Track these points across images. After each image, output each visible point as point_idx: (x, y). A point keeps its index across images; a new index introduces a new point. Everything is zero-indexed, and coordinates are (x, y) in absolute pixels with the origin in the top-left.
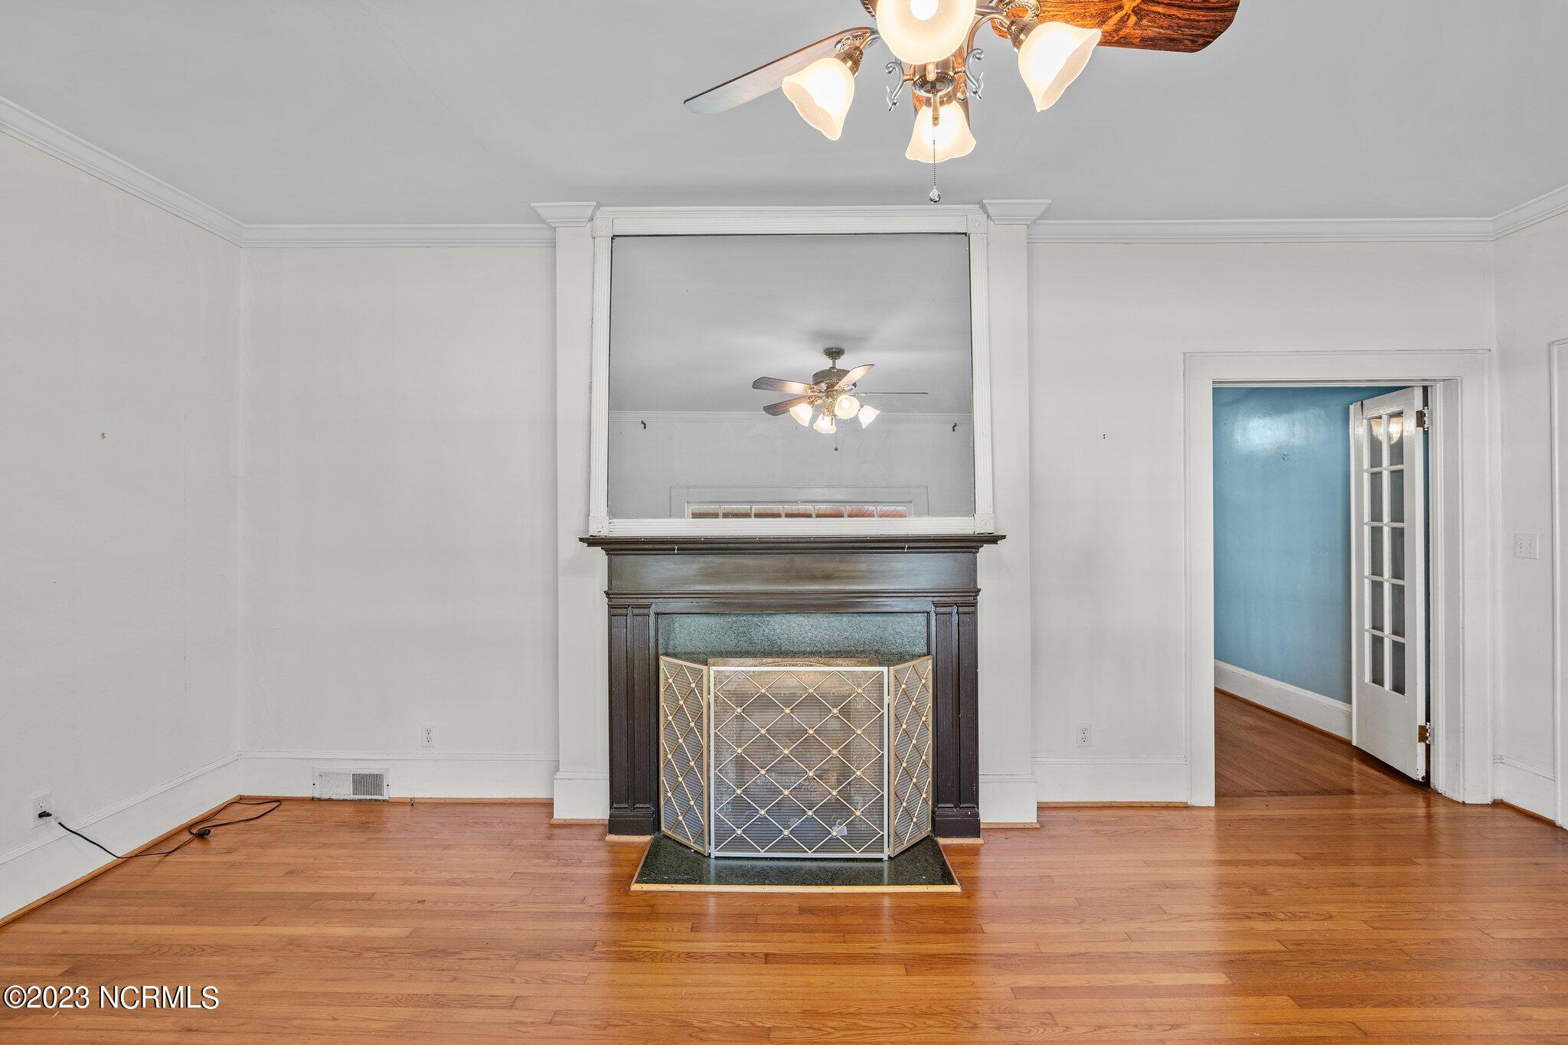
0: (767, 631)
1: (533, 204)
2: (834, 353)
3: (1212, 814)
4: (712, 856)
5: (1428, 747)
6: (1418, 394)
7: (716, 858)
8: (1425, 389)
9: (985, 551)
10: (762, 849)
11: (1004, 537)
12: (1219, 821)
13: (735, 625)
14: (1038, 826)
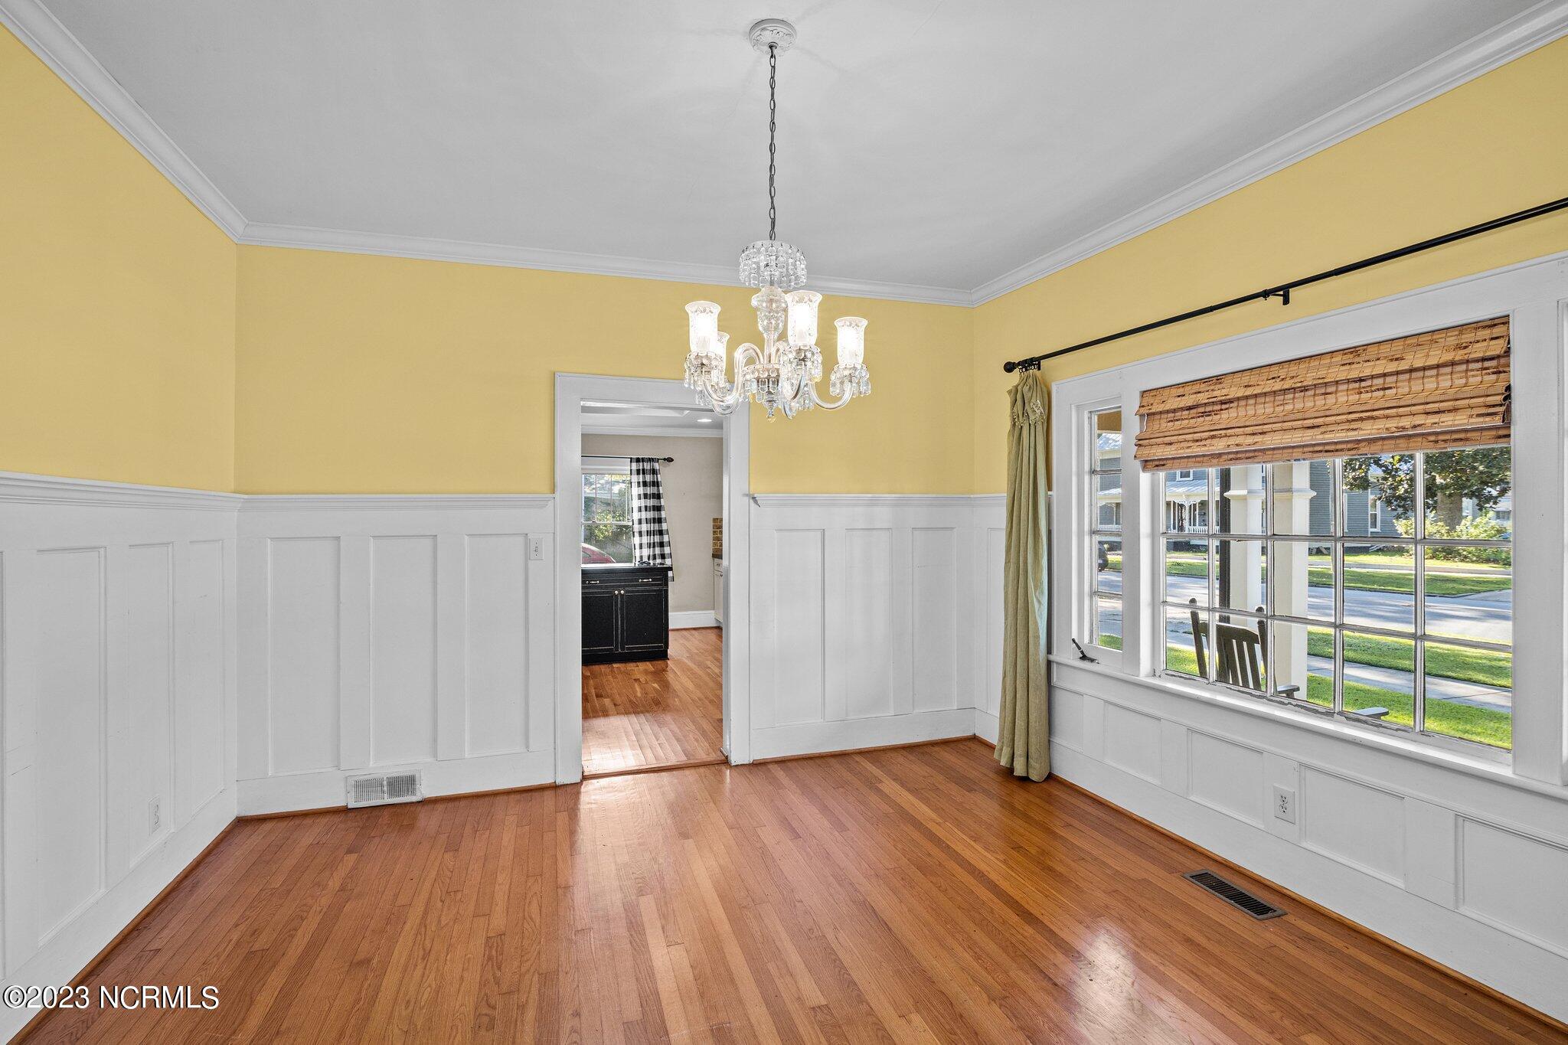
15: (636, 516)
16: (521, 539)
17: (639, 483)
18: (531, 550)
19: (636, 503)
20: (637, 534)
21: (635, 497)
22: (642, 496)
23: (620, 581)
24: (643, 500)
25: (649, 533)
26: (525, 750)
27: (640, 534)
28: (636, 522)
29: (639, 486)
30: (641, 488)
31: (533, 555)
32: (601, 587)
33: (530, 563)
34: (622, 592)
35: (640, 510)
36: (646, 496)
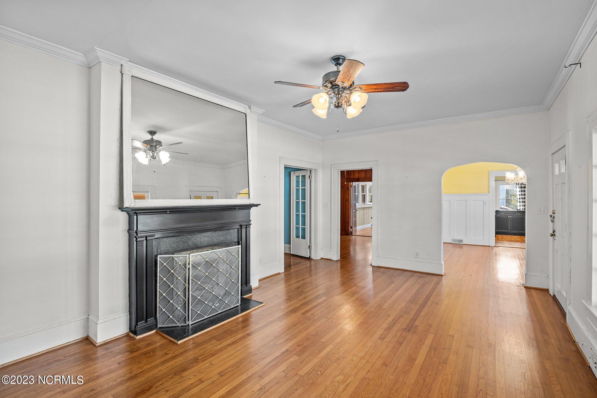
0: (193, 240)
1: (96, 48)
2: (152, 133)
3: (284, 274)
4: (190, 325)
5: (310, 249)
6: (309, 171)
7: (191, 325)
8: (310, 170)
9: (253, 209)
10: (206, 316)
11: (260, 205)
12: (285, 275)
13: (183, 239)
14: (259, 286)
15: (518, 197)
16: (482, 201)
17: (519, 187)
18: (484, 203)
19: (518, 193)
20: (518, 202)
21: (518, 191)
22: (520, 191)
23: (510, 214)
24: (520, 192)
25: (522, 202)
26: (483, 239)
27: (520, 202)
28: (518, 199)
29: (519, 188)
30: (520, 189)
31: (485, 204)
32: (504, 215)
33: (484, 206)
34: (511, 217)
35: (520, 195)
36: (522, 191)
